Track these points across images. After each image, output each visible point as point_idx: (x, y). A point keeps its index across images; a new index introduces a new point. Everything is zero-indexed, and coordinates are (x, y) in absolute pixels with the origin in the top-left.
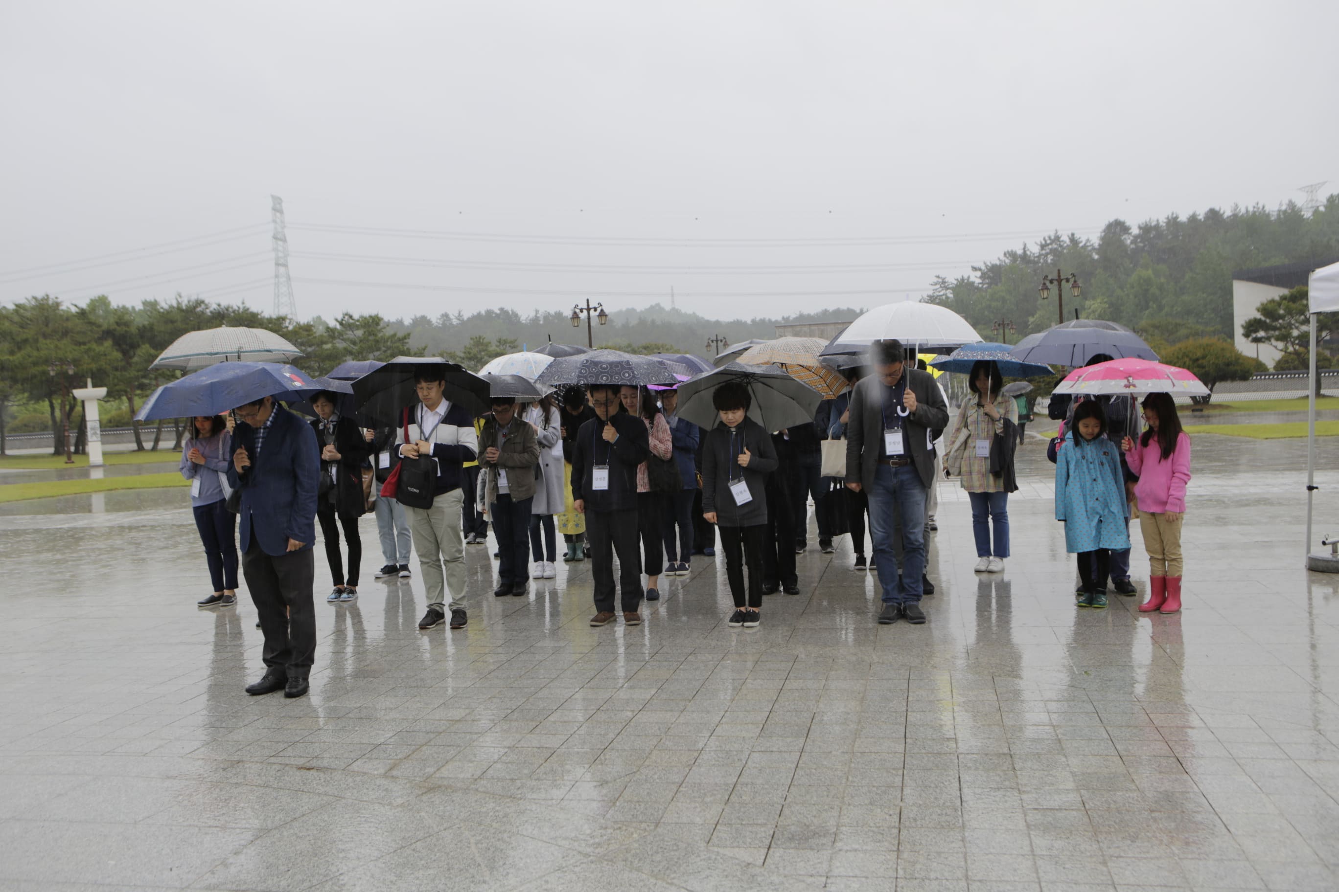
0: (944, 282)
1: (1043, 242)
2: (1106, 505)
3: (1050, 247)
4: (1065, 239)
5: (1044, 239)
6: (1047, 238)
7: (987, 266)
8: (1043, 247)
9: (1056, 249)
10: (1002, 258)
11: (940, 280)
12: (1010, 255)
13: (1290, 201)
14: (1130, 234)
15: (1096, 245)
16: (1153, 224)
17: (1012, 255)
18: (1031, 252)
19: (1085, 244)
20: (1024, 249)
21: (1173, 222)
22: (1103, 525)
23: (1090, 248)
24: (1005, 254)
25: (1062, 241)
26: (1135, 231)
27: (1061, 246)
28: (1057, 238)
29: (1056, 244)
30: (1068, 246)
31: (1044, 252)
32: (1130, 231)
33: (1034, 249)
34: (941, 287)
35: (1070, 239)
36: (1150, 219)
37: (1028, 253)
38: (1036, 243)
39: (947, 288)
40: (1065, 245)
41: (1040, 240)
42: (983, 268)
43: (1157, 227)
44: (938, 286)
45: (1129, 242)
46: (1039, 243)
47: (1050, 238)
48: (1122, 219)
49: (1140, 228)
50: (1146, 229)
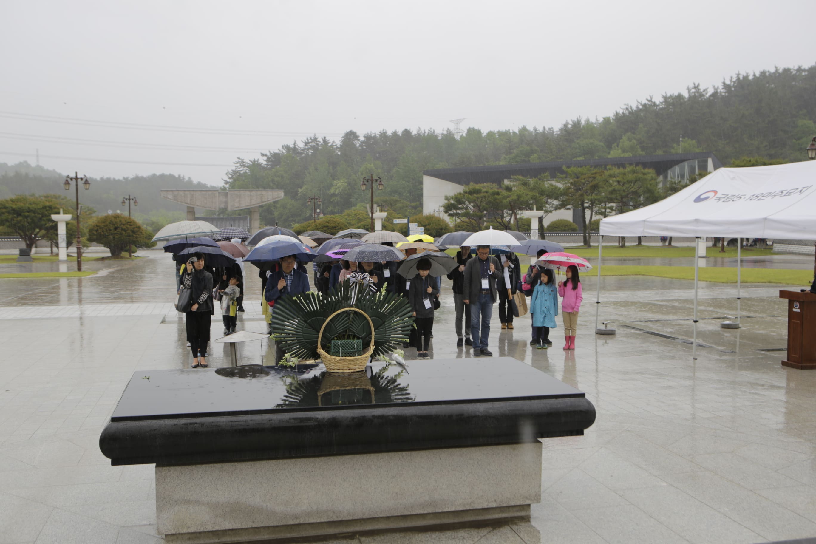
0: (243, 162)
1: (307, 141)
2: (549, 310)
3: (311, 144)
4: (320, 139)
5: (307, 139)
6: (309, 139)
7: (271, 153)
8: (306, 144)
9: (314, 146)
10: (281, 149)
11: (240, 161)
12: (286, 147)
13: (448, 129)
14: (359, 140)
15: (338, 145)
16: (373, 135)
17: (287, 147)
18: (298, 146)
19: (332, 144)
20: (295, 144)
21: (384, 135)
22: (546, 318)
23: (335, 147)
24: (283, 147)
25: (319, 141)
26: (362, 139)
27: (317, 144)
28: (315, 139)
29: (315, 143)
30: (322, 144)
31: (307, 147)
32: (359, 138)
33: (301, 145)
34: (241, 165)
35: (323, 140)
36: (371, 132)
37: (297, 147)
38: (302, 141)
39: (244, 166)
40: (320, 144)
41: (304, 139)
42: (268, 154)
43: (375, 137)
44: (239, 164)
45: (358, 145)
46: (304, 141)
47: (311, 138)
48: (354, 130)
49: (365, 137)
50: (368, 138)
